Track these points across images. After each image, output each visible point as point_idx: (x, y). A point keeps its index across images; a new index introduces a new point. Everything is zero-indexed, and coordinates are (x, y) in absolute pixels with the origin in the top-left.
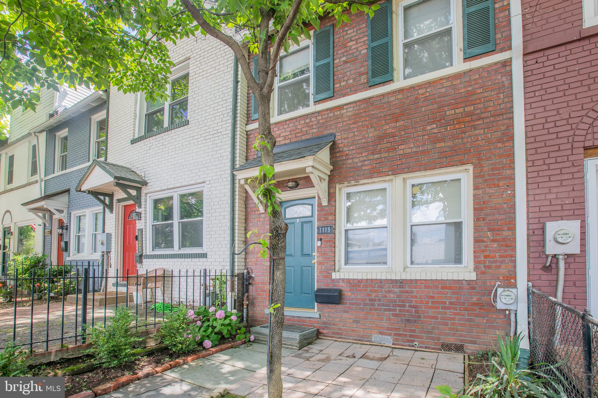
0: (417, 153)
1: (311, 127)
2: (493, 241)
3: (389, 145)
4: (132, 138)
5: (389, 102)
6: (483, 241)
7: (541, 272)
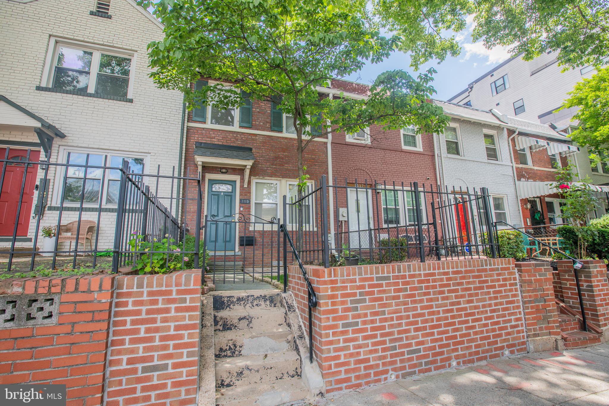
1: (237, 140)
4: (37, 85)
5: (280, 142)
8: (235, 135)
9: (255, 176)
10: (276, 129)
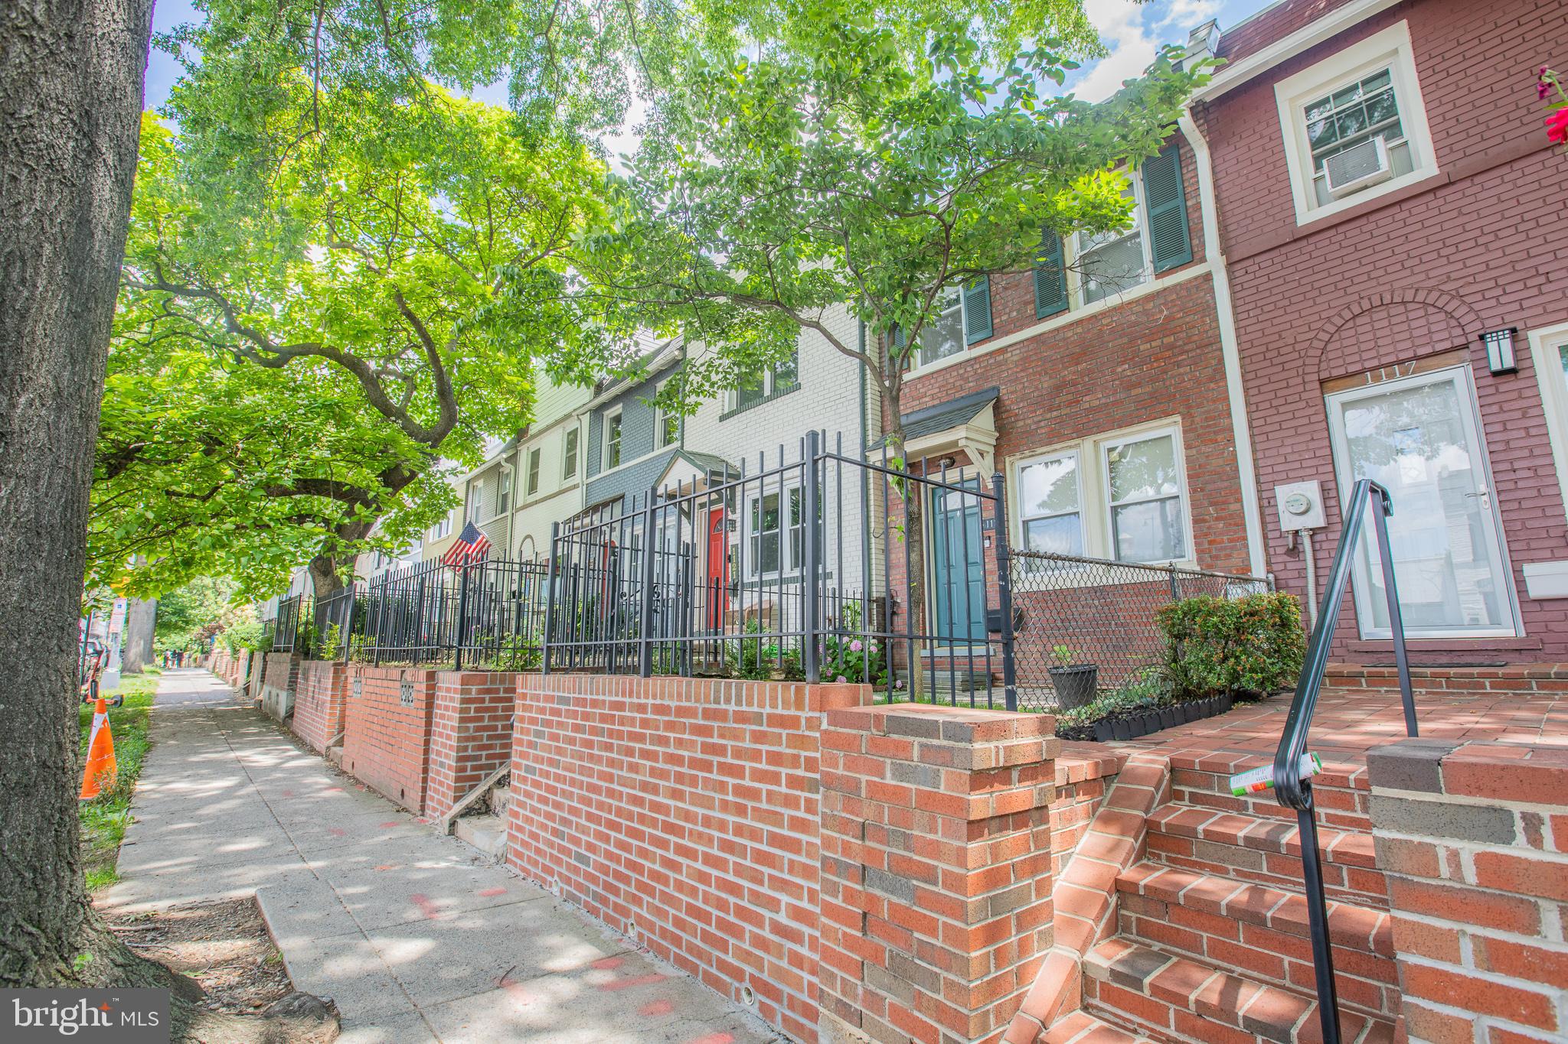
0: (1106, 405)
1: (967, 380)
2: (1217, 519)
3: (1070, 397)
4: (720, 413)
5: (1064, 339)
6: (1204, 521)
7: (1287, 558)
8: (961, 371)
9: (1011, 453)
10: (1048, 310)
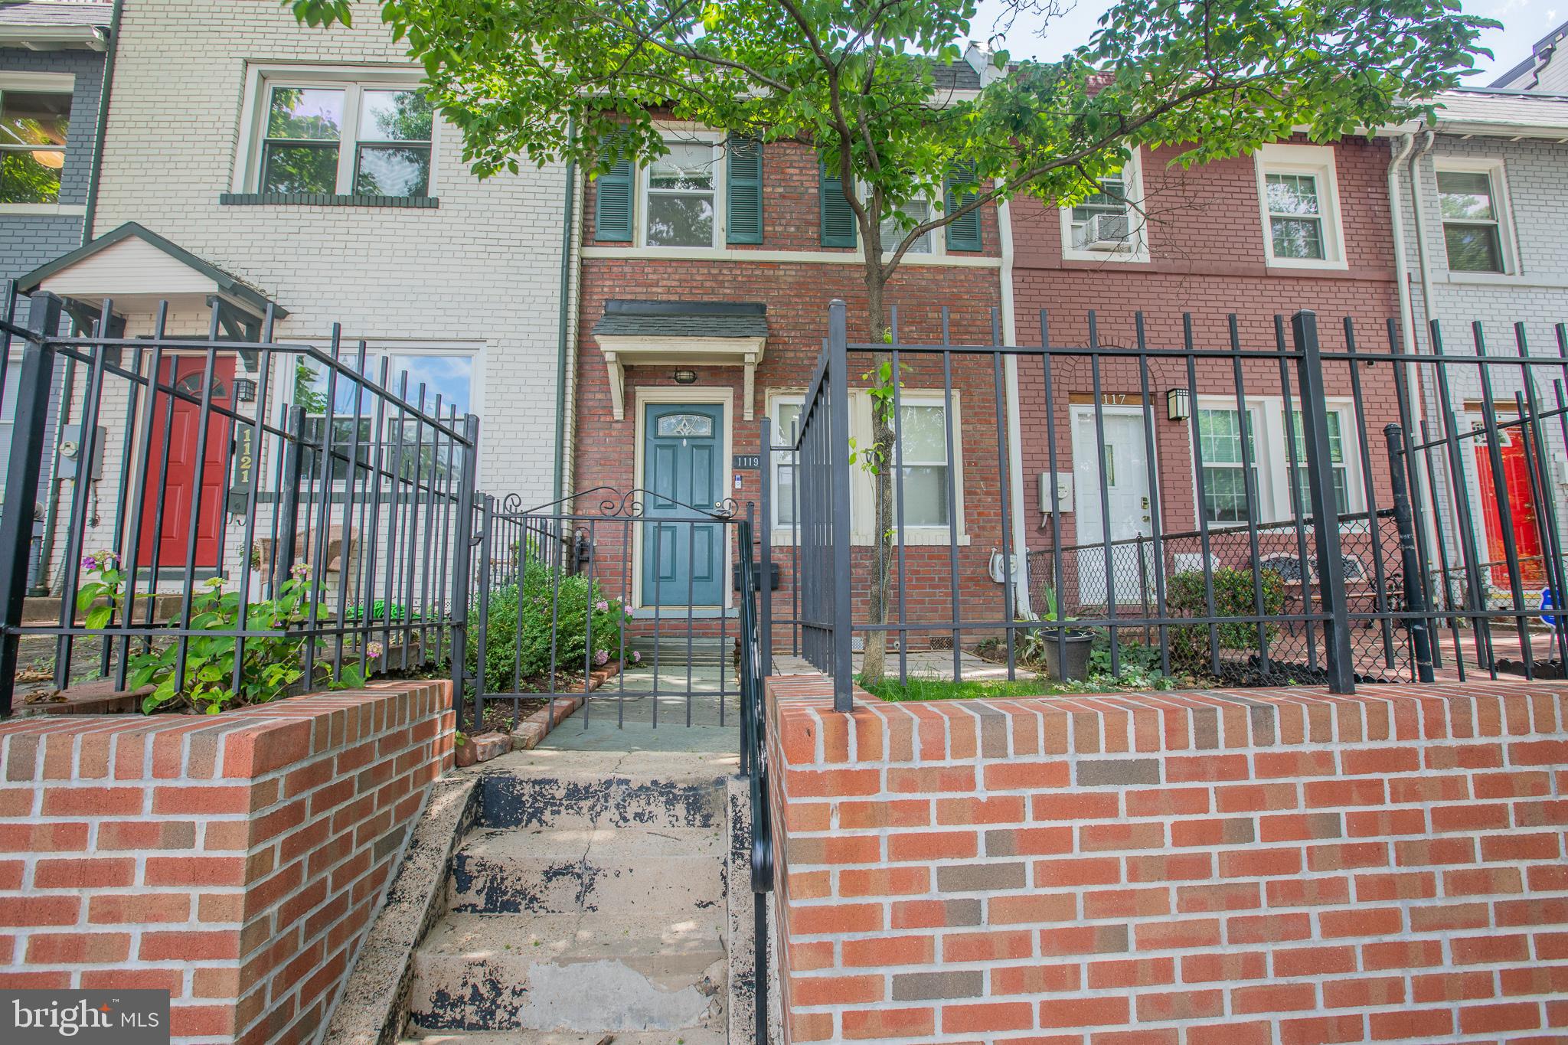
2: (987, 493)
4: (223, 188)
6: (975, 493)
7: (1037, 535)
8: (715, 271)
9: (775, 385)
10: (835, 240)
